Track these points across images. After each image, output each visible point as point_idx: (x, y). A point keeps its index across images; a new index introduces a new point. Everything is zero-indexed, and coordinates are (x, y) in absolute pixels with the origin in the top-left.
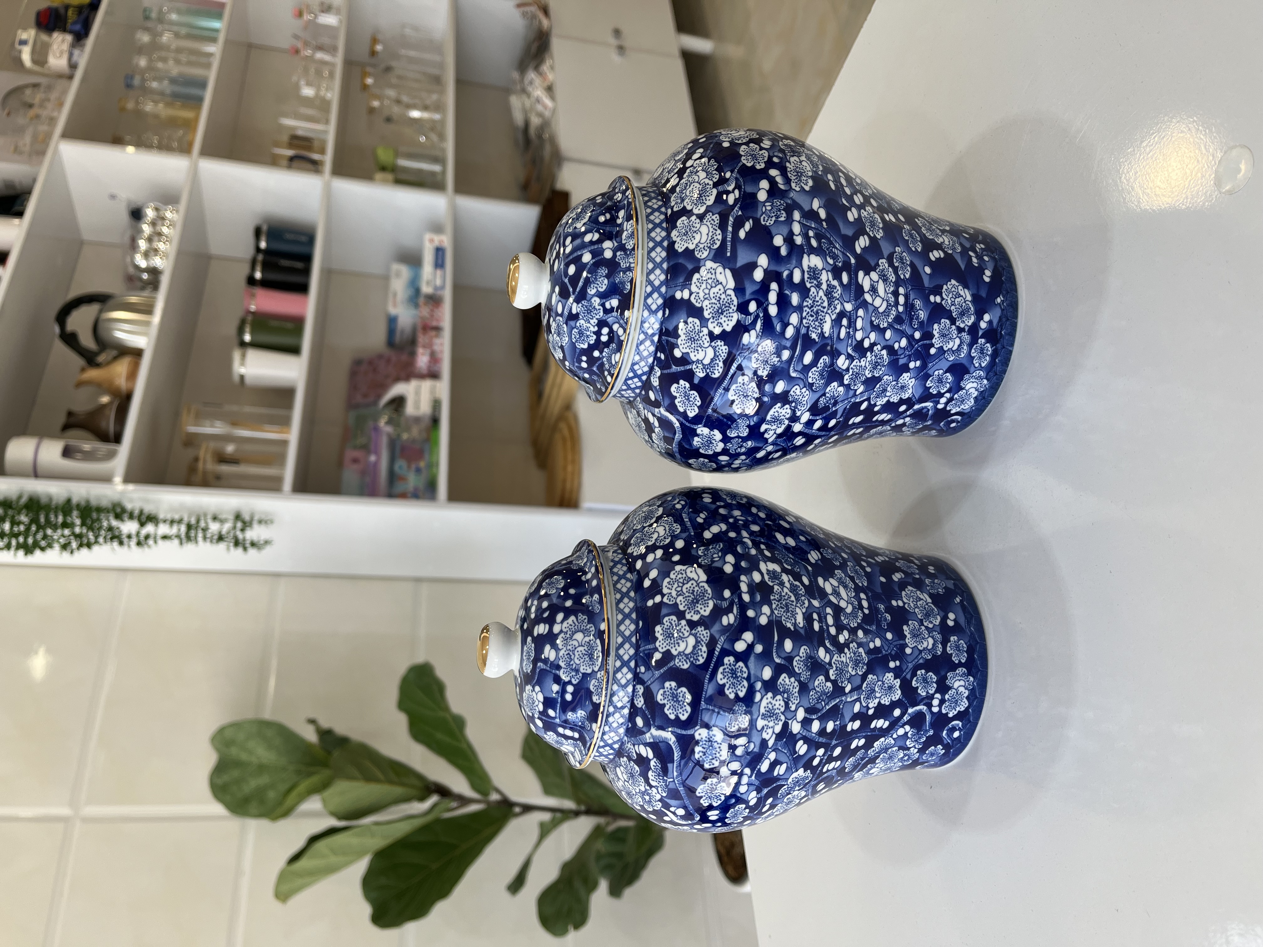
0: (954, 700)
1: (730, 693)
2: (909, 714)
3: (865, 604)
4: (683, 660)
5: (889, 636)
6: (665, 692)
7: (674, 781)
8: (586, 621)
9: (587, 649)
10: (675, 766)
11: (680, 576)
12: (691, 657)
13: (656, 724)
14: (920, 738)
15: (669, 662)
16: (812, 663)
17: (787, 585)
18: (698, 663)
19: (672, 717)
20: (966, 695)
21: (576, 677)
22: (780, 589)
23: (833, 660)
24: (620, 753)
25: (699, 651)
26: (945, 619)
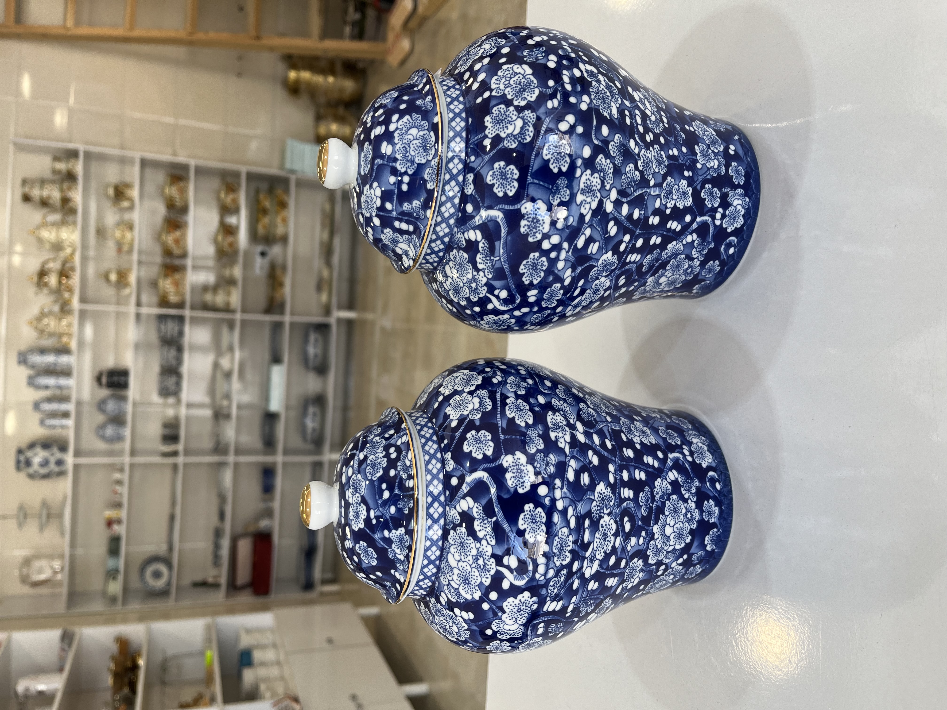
0: (733, 216)
1: (554, 168)
2: (697, 223)
3: (665, 120)
4: (511, 141)
5: (684, 150)
6: (495, 172)
7: (500, 259)
8: (420, 118)
9: (421, 142)
10: (502, 243)
11: (507, 72)
12: (519, 137)
13: (485, 205)
14: (703, 249)
15: (498, 145)
16: (624, 150)
17: (603, 82)
18: (525, 141)
19: (501, 194)
20: (742, 213)
21: (411, 168)
22: (597, 85)
23: (641, 154)
24: (449, 248)
25: (526, 131)
26: (727, 148)
